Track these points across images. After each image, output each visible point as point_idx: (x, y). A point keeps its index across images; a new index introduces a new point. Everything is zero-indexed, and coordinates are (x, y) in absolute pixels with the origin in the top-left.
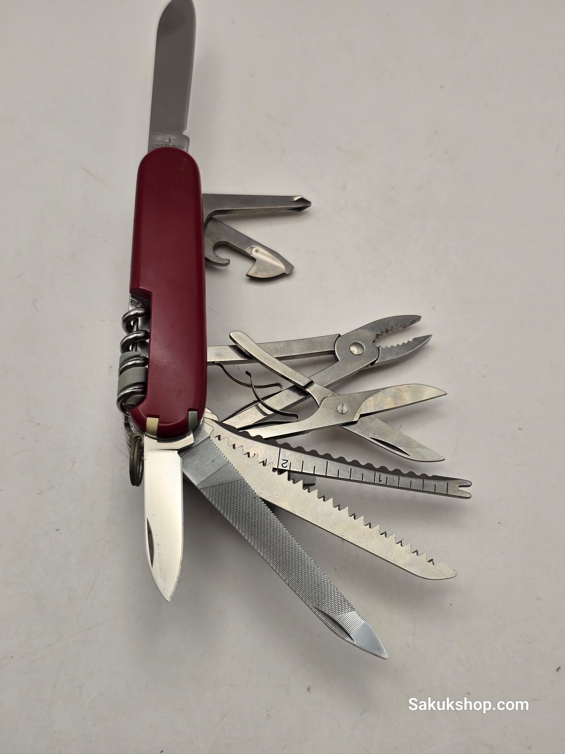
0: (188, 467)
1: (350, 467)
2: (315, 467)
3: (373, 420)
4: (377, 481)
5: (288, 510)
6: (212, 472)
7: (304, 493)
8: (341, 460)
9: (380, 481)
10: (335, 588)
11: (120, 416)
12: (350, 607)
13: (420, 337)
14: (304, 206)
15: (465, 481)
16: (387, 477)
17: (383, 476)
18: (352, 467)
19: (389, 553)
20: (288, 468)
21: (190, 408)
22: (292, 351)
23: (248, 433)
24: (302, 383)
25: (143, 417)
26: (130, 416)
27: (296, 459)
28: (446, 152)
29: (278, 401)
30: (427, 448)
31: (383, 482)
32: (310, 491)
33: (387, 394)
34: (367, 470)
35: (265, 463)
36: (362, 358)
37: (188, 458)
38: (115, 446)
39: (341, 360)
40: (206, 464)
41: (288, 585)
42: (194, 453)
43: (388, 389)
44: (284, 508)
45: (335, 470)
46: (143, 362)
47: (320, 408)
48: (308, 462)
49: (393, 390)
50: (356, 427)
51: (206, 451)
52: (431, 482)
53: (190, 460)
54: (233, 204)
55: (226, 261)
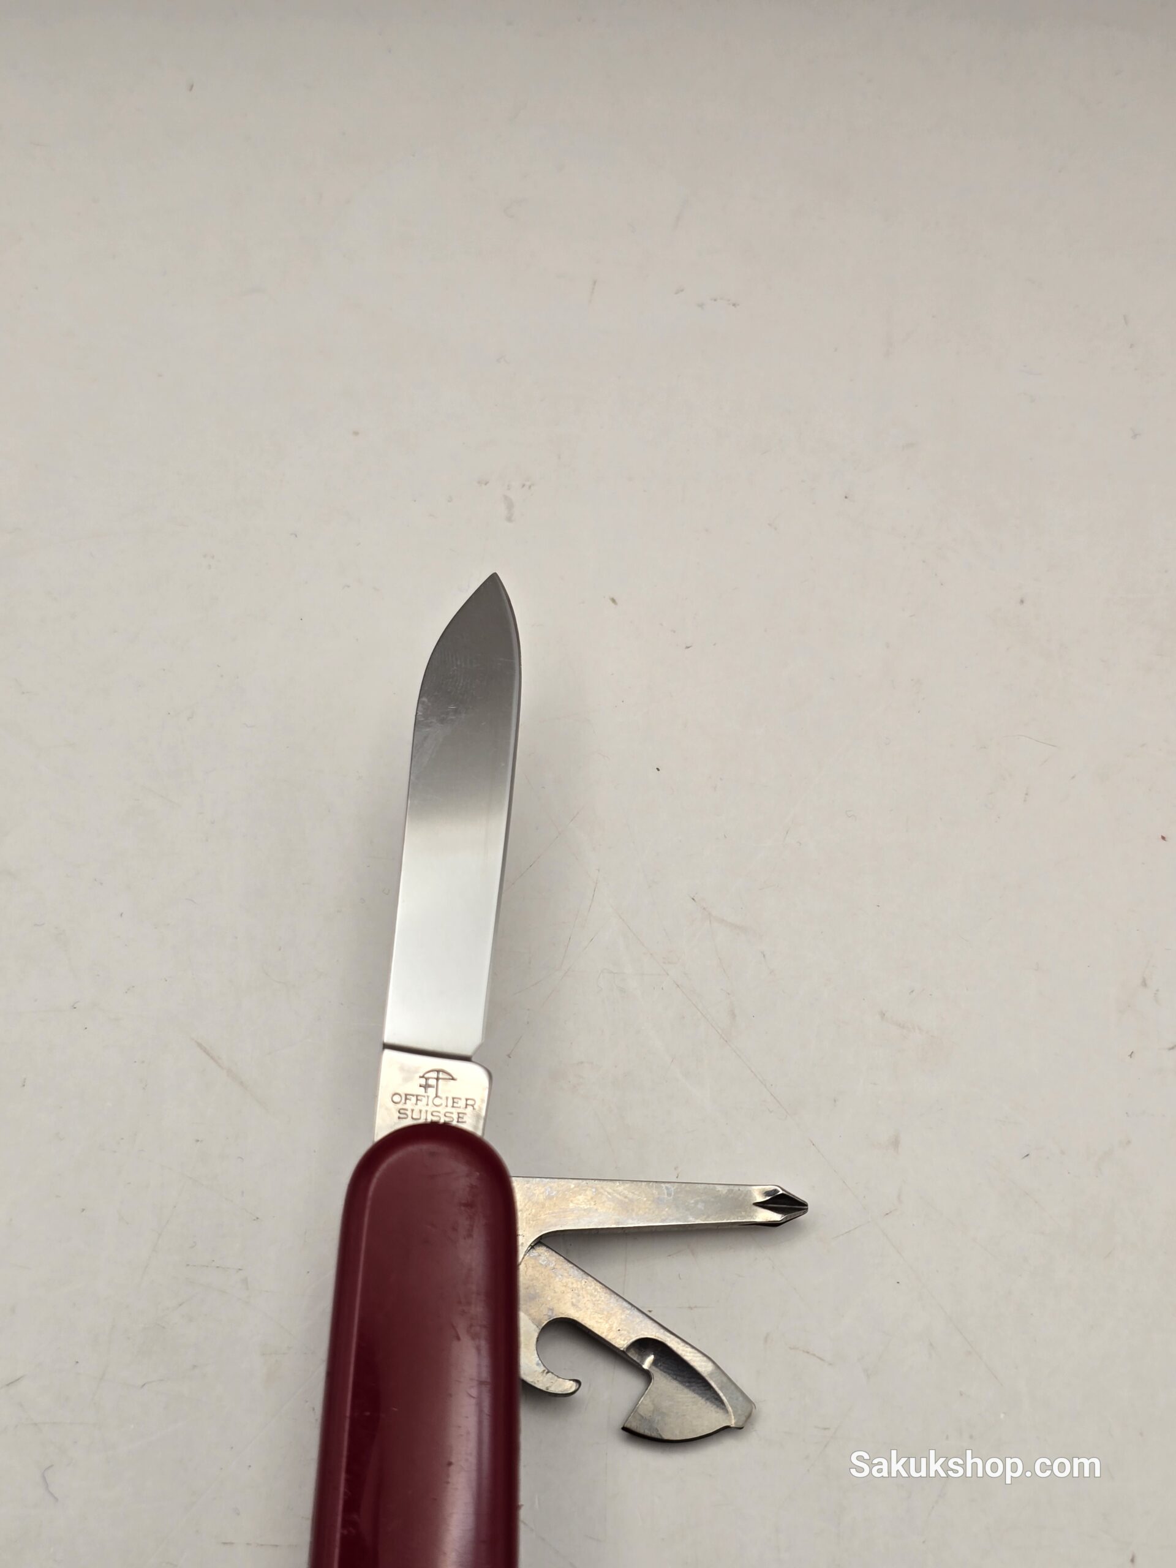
14: (788, 1217)
54: (597, 1210)
55: (569, 1386)
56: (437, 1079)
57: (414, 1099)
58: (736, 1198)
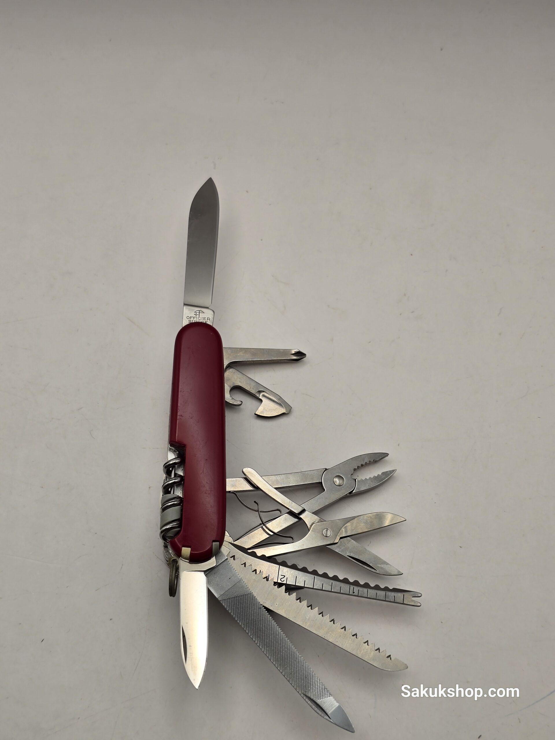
0: (211, 583)
1: (332, 581)
2: (305, 581)
3: (350, 541)
4: (351, 593)
5: (285, 616)
6: (229, 587)
7: (297, 603)
8: (325, 576)
9: (353, 593)
10: (318, 679)
11: (161, 542)
12: (328, 693)
13: (387, 471)
14: (301, 358)
15: (417, 593)
16: (359, 590)
17: (356, 589)
18: (333, 582)
19: (359, 650)
20: (285, 582)
21: (214, 539)
22: (289, 483)
23: (255, 552)
24: (296, 511)
25: (179, 547)
26: (169, 544)
27: (291, 575)
28: (413, 312)
29: (278, 524)
30: (389, 564)
31: (356, 593)
32: (301, 602)
33: (361, 520)
34: (344, 584)
35: (268, 578)
36: (343, 489)
37: (211, 576)
38: (154, 553)
39: (327, 490)
40: (224, 580)
41: (284, 676)
42: (216, 572)
43: (362, 516)
44: (281, 615)
45: (320, 584)
46: (179, 502)
47: (310, 531)
48: (300, 577)
49: (366, 517)
50: (337, 547)
51: (225, 570)
52: (392, 593)
53: (212, 578)
54: (246, 356)
55: (239, 403)
56: (199, 313)
57: (193, 318)
58: (286, 352)
